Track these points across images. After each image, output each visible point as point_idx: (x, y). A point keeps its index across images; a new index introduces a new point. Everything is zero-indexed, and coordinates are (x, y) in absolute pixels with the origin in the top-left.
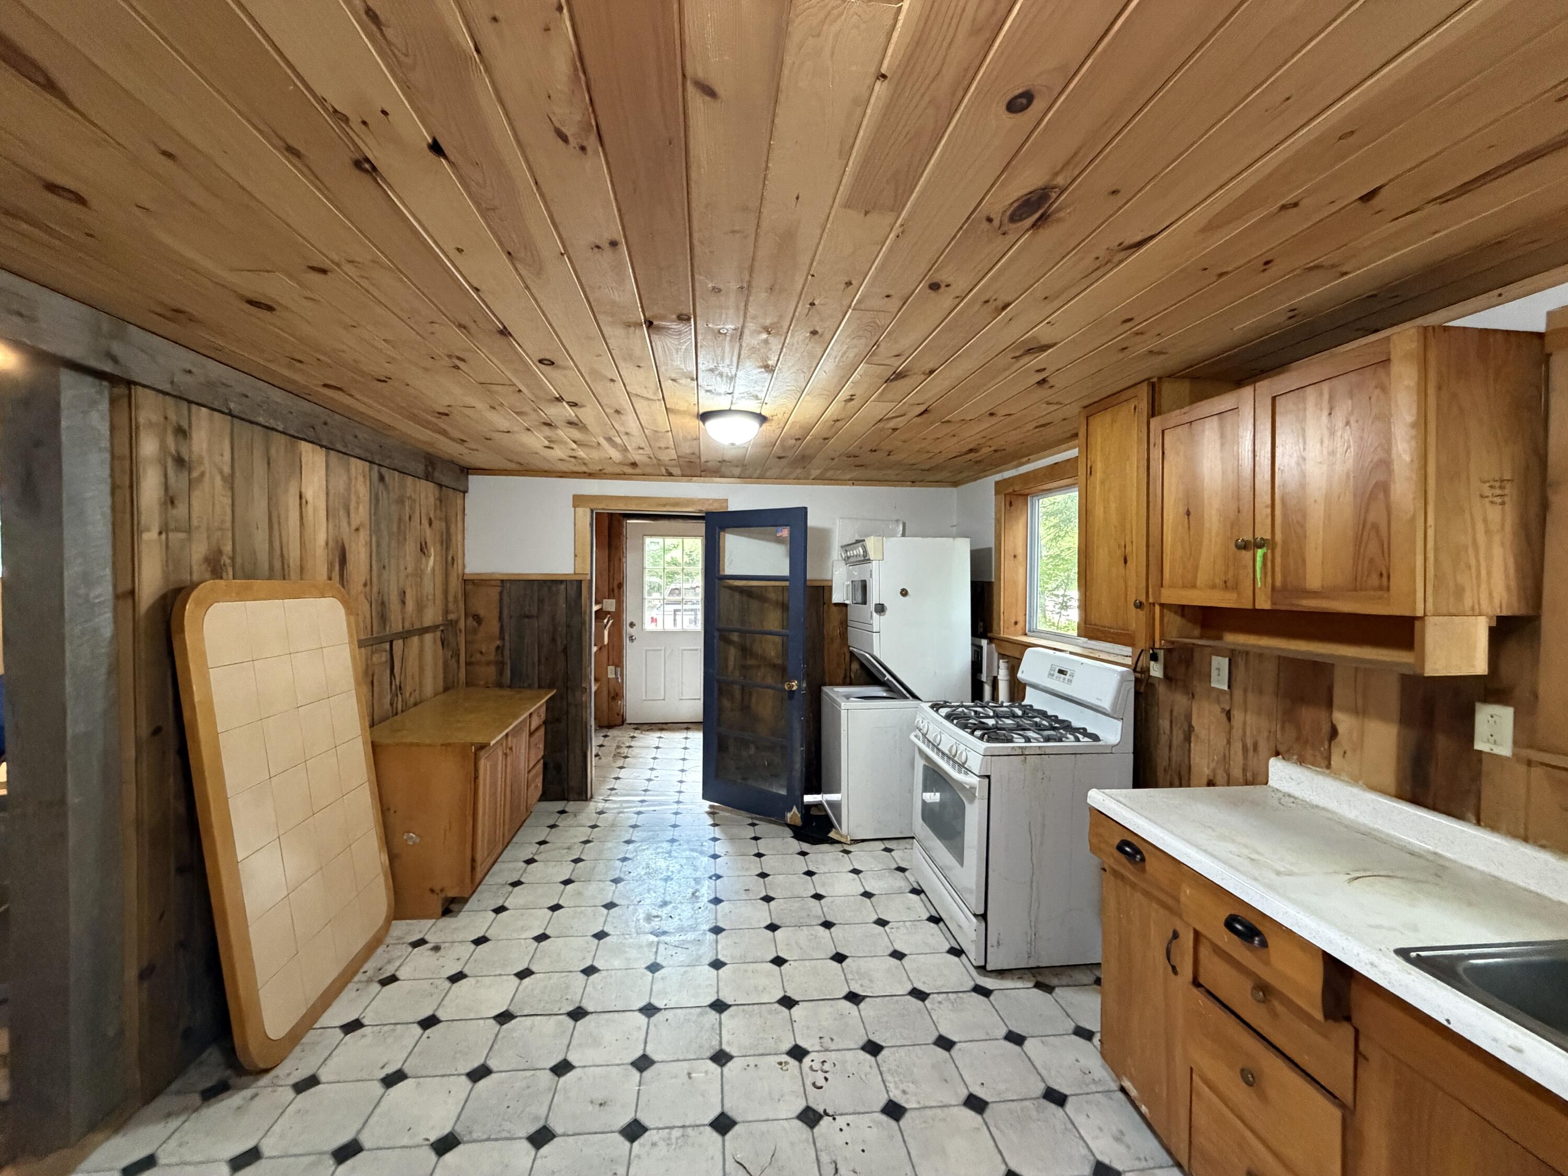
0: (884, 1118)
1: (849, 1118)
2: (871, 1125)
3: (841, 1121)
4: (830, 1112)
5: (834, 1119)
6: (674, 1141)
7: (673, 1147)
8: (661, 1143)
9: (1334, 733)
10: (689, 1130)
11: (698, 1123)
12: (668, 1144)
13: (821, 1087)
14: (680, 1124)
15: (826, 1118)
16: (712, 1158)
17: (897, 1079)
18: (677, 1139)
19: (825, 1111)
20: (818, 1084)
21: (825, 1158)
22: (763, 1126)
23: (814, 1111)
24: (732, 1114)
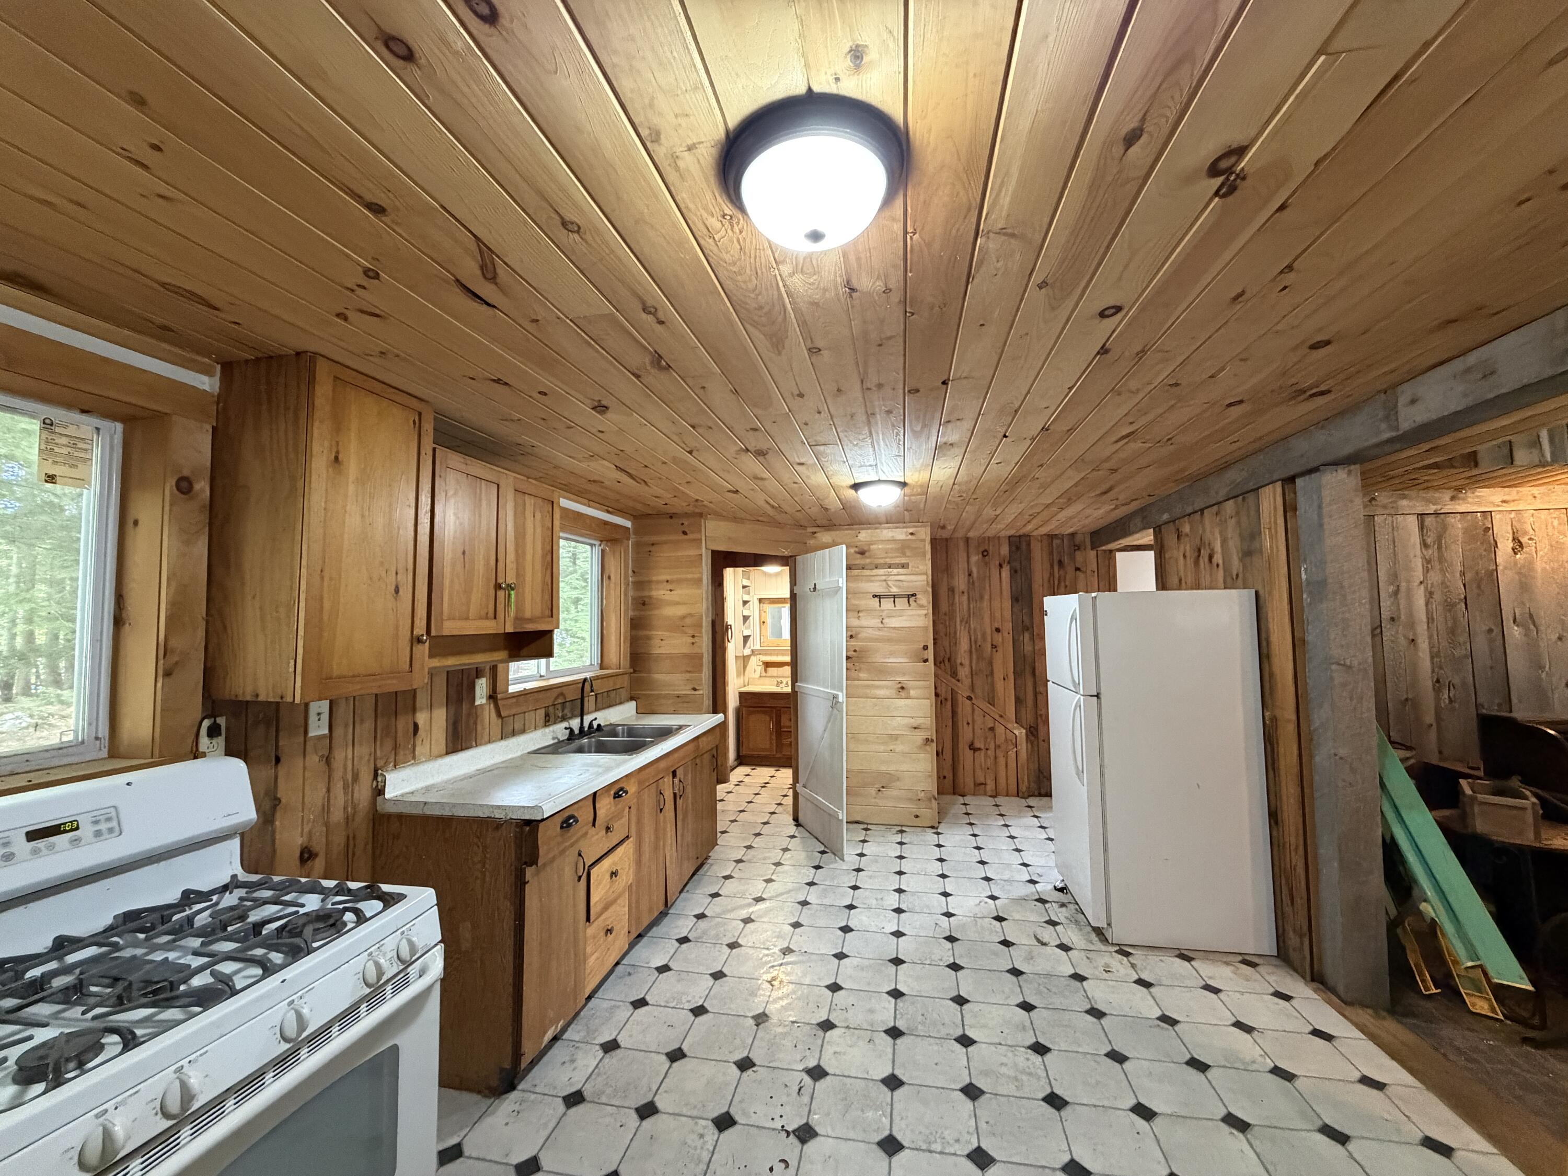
0: (737, 1118)
1: (770, 1124)
2: (753, 1115)
3: (778, 1124)
4: (784, 1134)
5: (783, 1127)
6: (938, 1140)
7: (938, 1136)
8: (952, 1142)
9: (416, 727)
10: (924, 1147)
11: (916, 1152)
12: (944, 1138)
13: (780, 1161)
14: (934, 1154)
15: (790, 1129)
16: (902, 1119)
17: (698, 1151)
18: (935, 1141)
19: (788, 1136)
20: (783, 1165)
21: (806, 1099)
22: (851, 1135)
23: (798, 1138)
24: (881, 1154)
